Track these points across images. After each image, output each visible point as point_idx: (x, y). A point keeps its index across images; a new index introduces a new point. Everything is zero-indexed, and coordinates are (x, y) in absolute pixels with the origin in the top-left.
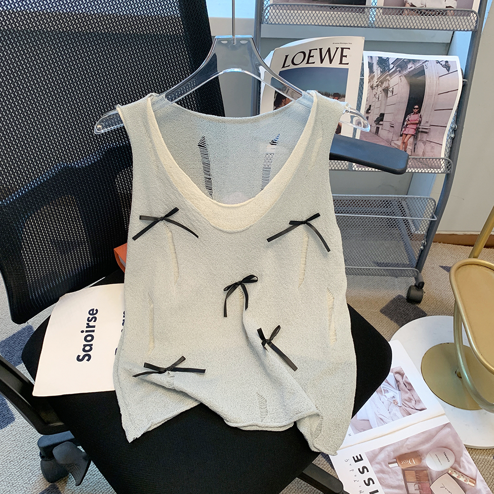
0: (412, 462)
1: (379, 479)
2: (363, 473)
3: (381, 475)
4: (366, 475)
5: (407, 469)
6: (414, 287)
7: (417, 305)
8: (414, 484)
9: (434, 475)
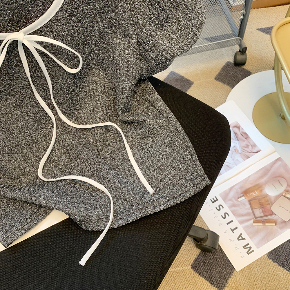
0: (255, 193)
1: (232, 212)
2: (219, 210)
3: (234, 208)
4: (222, 212)
5: (252, 200)
6: (239, 53)
7: (243, 67)
8: (258, 209)
9: (273, 199)
